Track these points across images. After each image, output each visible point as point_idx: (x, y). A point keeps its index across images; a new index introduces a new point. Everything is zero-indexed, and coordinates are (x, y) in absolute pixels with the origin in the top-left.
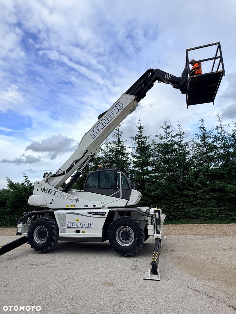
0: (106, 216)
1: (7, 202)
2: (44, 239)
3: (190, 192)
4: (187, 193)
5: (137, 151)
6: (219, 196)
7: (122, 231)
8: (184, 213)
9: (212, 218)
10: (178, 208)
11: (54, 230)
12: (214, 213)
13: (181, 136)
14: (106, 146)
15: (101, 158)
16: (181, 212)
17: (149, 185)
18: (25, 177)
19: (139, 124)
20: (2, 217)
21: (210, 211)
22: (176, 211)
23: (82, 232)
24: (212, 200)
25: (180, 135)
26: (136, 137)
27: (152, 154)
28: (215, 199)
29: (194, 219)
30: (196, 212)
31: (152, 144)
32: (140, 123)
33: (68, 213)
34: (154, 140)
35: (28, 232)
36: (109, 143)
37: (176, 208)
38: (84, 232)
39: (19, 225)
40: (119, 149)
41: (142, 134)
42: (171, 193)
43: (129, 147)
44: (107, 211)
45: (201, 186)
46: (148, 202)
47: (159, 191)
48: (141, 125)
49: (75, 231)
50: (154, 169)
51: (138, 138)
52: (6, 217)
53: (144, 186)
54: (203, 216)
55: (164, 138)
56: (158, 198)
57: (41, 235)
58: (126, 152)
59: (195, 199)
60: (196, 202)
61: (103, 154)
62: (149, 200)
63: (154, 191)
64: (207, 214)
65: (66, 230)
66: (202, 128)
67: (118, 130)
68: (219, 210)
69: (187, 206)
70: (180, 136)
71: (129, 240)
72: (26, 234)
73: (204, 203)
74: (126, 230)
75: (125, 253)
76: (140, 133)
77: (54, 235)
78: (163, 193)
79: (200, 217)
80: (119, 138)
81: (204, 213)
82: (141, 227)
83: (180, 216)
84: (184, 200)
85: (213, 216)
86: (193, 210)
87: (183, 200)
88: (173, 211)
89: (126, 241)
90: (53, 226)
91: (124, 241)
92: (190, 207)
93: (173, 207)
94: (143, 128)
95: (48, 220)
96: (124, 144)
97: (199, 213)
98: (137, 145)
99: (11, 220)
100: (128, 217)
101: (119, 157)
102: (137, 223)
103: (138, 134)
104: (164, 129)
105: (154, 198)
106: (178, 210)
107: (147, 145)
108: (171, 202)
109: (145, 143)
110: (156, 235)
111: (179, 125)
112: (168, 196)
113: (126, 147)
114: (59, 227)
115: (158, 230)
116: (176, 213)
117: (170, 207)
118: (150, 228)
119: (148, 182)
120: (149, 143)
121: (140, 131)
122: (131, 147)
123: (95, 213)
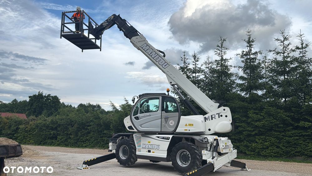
0: (170, 140)
1: (111, 125)
3: (307, 123)
4: (303, 125)
5: (245, 70)
7: (183, 154)
8: (299, 149)
10: (290, 142)
11: (133, 149)
13: (304, 50)
14: (207, 66)
15: (201, 81)
16: (294, 148)
17: (255, 113)
18: (126, 101)
19: (248, 37)
25: (302, 48)
26: (243, 54)
27: (263, 74)
31: (263, 62)
32: (249, 35)
33: (143, 136)
34: (265, 57)
35: (116, 150)
36: (210, 63)
37: (288, 142)
38: (154, 152)
39: (110, 143)
41: (252, 49)
42: (282, 124)
43: (235, 67)
44: (171, 136)
46: (253, 133)
47: (266, 121)
48: (250, 38)
49: (147, 151)
50: (264, 93)
51: (246, 55)
55: (281, 53)
56: (265, 129)
57: (124, 153)
58: (229, 72)
61: (204, 76)
62: (254, 131)
63: (259, 120)
65: (142, 150)
67: (222, 46)
69: (304, 141)
70: (301, 50)
74: (186, 153)
76: (249, 48)
77: (133, 153)
78: (271, 123)
80: (222, 56)
82: (196, 151)
84: (300, 133)
87: (298, 133)
89: (186, 163)
90: (132, 146)
91: (184, 163)
92: (308, 143)
93: (284, 141)
94: (253, 42)
95: (129, 141)
96: (228, 63)
98: (243, 65)
100: (187, 142)
101: (221, 78)
102: (193, 148)
103: (246, 50)
104: (281, 41)
105: (260, 129)
106: (291, 145)
107: (257, 63)
108: (282, 135)
109: (255, 60)
110: (209, 160)
111: (301, 35)
112: (278, 127)
113: (231, 66)
114: (137, 147)
115: (214, 156)
116: (287, 149)
117: (280, 140)
118: (204, 153)
119: (255, 109)
120: (260, 60)
121: (248, 45)
122: (237, 67)
123: (161, 138)
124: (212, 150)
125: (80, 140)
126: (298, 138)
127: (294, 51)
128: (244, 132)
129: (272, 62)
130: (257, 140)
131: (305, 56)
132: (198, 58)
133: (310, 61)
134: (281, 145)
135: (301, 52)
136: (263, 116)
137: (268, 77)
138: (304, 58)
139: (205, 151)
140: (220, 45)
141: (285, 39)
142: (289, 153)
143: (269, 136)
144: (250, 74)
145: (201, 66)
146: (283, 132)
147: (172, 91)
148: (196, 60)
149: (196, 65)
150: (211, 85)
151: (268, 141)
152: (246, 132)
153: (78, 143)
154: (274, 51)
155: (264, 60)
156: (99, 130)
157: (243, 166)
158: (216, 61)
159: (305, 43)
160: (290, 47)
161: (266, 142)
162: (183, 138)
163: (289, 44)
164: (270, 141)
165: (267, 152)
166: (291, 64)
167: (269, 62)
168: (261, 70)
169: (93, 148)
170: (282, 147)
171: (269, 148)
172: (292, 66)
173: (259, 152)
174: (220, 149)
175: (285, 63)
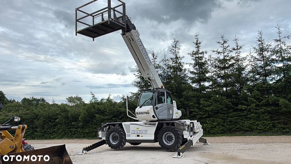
0: (156, 126)
1: (80, 117)
2: (117, 141)
3: (243, 106)
4: (241, 108)
5: (195, 67)
6: (273, 110)
7: (167, 136)
8: (238, 126)
9: (266, 131)
10: (232, 121)
11: (123, 135)
12: (268, 126)
13: (238, 51)
14: (164, 63)
16: (235, 125)
19: (196, 40)
20: (76, 130)
21: (264, 124)
22: (231, 125)
23: (141, 136)
24: (266, 114)
25: (237, 49)
26: (193, 53)
27: (209, 70)
28: (269, 113)
29: (248, 132)
30: (250, 125)
31: (209, 60)
32: (197, 38)
33: (131, 124)
34: (210, 56)
35: (106, 137)
36: (167, 60)
37: (231, 122)
38: (142, 136)
39: (99, 132)
40: (176, 66)
41: (200, 49)
42: (226, 108)
43: (187, 64)
44: (157, 123)
45: (255, 100)
47: (214, 106)
48: (197, 41)
49: (136, 136)
50: (210, 84)
51: (195, 54)
52: (79, 130)
53: (200, 101)
54: (257, 129)
55: (222, 53)
56: (213, 112)
57: (114, 139)
58: (183, 68)
59: (248, 113)
60: (249, 116)
61: (162, 71)
62: (204, 114)
63: (209, 106)
64: (260, 127)
65: (131, 135)
66: (260, 41)
67: (176, 47)
68: (273, 123)
69: (242, 120)
70: (236, 51)
71: (172, 141)
72: (105, 138)
73: (258, 117)
74: (170, 135)
75: (169, 149)
76: (197, 49)
77: (123, 139)
78: (218, 107)
79: (254, 130)
80: (176, 55)
81: (258, 126)
82: (179, 132)
83: (234, 129)
84: (239, 114)
85: (266, 129)
86: (247, 123)
87: (237, 114)
88: (228, 125)
89: (170, 142)
90: (122, 132)
91: (169, 142)
92: (245, 121)
93: (228, 121)
94: (200, 44)
96: (181, 60)
97: (253, 126)
98: (193, 62)
99: (84, 132)
101: (177, 73)
102: (176, 130)
103: (195, 50)
104: (221, 44)
105: (210, 113)
106: (232, 123)
107: (204, 61)
108: (226, 116)
109: (202, 59)
110: (189, 138)
111: (236, 40)
112: (223, 111)
113: (184, 63)
114: (126, 133)
115: (192, 135)
116: (230, 127)
117: (224, 120)
118: (185, 133)
119: (204, 98)
120: (206, 58)
121: (197, 46)
122: (188, 64)
123: (149, 124)
124: (189, 131)
125: (47, 132)
126: (237, 118)
127: (231, 51)
128: (197, 116)
129: (215, 60)
130: (207, 122)
131: (239, 55)
132: (156, 56)
133: (243, 59)
134: (225, 124)
135: (236, 52)
136: (212, 103)
137: (213, 72)
138: (239, 57)
139: (186, 132)
140: (174, 46)
141: (224, 42)
142: (231, 129)
143: (216, 118)
144: (199, 69)
145: (160, 63)
146: (226, 114)
147: (135, 85)
148: (155, 58)
149: (155, 62)
150: (169, 79)
151: (215, 121)
152: (199, 116)
153: (45, 135)
154: (216, 51)
155: (210, 58)
156: (66, 122)
157: (205, 142)
158: (171, 59)
159: (239, 46)
160: (228, 48)
161: (214, 122)
162: (164, 123)
163: (228, 47)
164: (217, 121)
165: (215, 130)
166: (230, 61)
167: (213, 60)
168: (208, 66)
169: (61, 139)
170: (226, 126)
171: (217, 127)
172: (230, 63)
173: (209, 130)
174: (195, 129)
175: (224, 61)
